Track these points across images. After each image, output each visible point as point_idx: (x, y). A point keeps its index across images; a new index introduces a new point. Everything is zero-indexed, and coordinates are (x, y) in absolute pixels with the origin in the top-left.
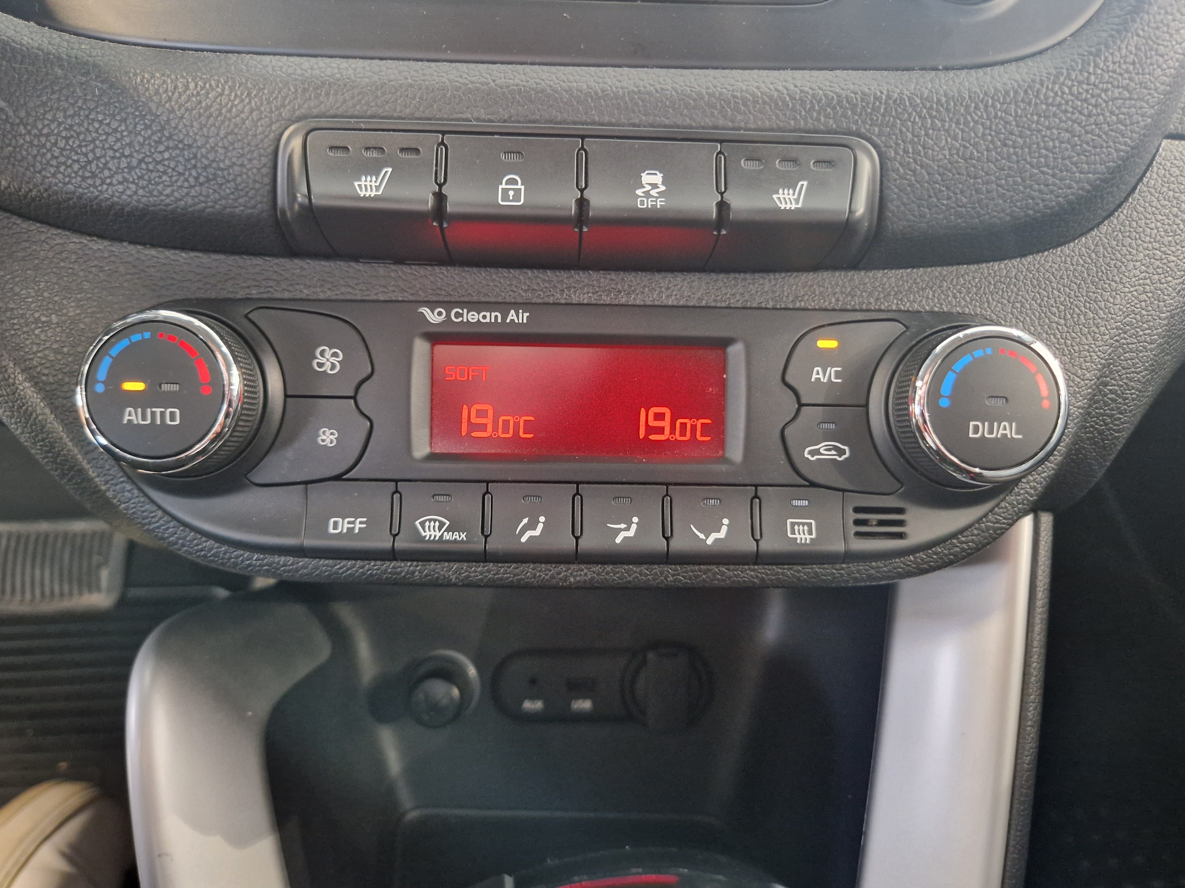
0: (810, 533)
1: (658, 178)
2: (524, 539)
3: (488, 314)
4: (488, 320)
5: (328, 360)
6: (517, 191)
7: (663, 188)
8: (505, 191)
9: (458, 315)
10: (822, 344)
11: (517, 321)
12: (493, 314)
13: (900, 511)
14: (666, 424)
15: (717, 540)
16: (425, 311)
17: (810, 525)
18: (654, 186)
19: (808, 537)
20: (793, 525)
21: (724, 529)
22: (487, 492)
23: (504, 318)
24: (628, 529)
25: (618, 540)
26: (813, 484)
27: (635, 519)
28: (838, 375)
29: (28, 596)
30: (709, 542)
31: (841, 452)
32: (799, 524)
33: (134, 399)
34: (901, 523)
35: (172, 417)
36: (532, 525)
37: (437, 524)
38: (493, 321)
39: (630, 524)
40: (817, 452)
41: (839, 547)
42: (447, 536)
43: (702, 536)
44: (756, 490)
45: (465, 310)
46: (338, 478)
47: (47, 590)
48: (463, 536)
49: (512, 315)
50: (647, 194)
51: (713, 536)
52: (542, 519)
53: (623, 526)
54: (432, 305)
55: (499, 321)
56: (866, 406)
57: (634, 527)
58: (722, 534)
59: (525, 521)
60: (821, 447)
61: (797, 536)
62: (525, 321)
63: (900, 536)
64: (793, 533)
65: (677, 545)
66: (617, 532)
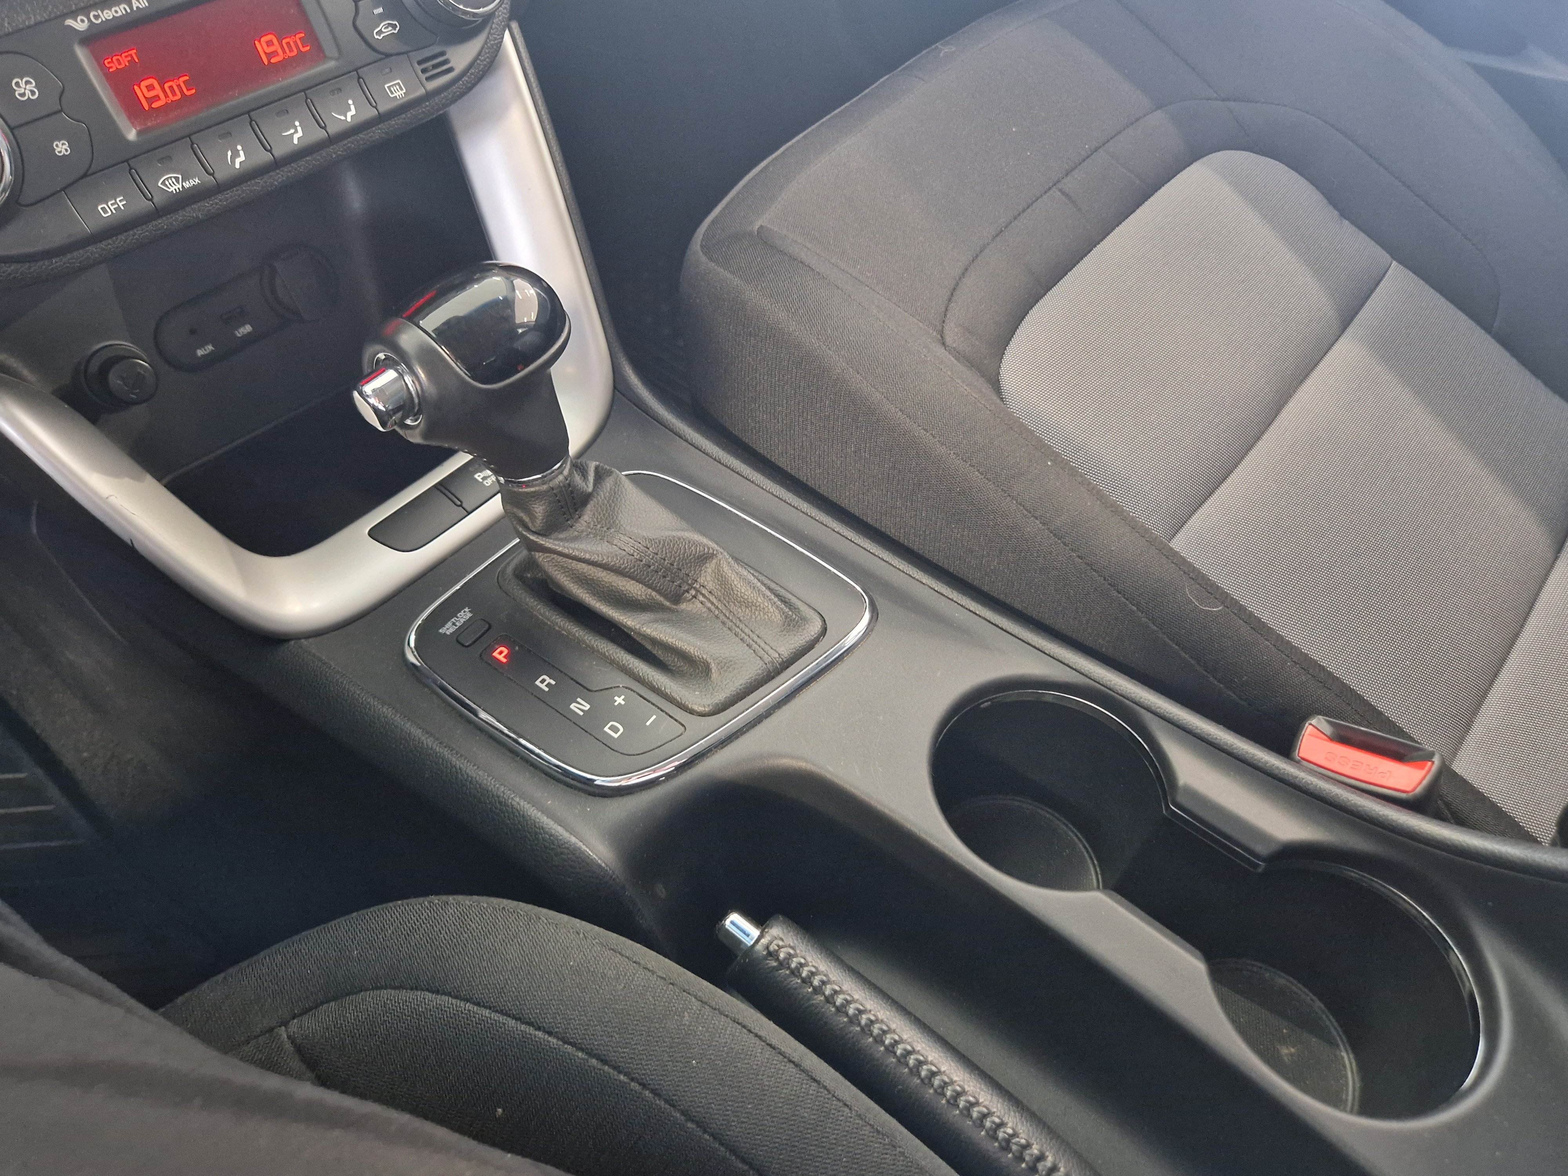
0: (402, 89)
2: (237, 166)
4: (120, 14)
5: (25, 89)
11: (141, 7)
13: (442, 54)
14: (277, 47)
15: (352, 117)
16: (70, 22)
17: (398, 84)
19: (402, 92)
20: (389, 88)
21: (352, 107)
22: (192, 143)
24: (296, 131)
25: (296, 142)
26: (388, 56)
27: (297, 123)
30: (349, 120)
31: (394, 26)
32: (392, 86)
34: (446, 62)
36: (236, 154)
37: (174, 180)
38: (124, 12)
39: (295, 128)
40: (381, 32)
41: (421, 91)
42: (187, 185)
43: (343, 118)
44: (358, 73)
45: (99, 12)
46: (85, 176)
48: (197, 180)
51: (349, 114)
52: (239, 148)
53: (292, 131)
54: (73, 14)
55: (129, 11)
57: (299, 129)
58: (353, 112)
59: (229, 153)
60: (382, 27)
61: (395, 94)
62: (147, 4)
63: (450, 70)
64: (392, 93)
65: (332, 129)
66: (291, 136)
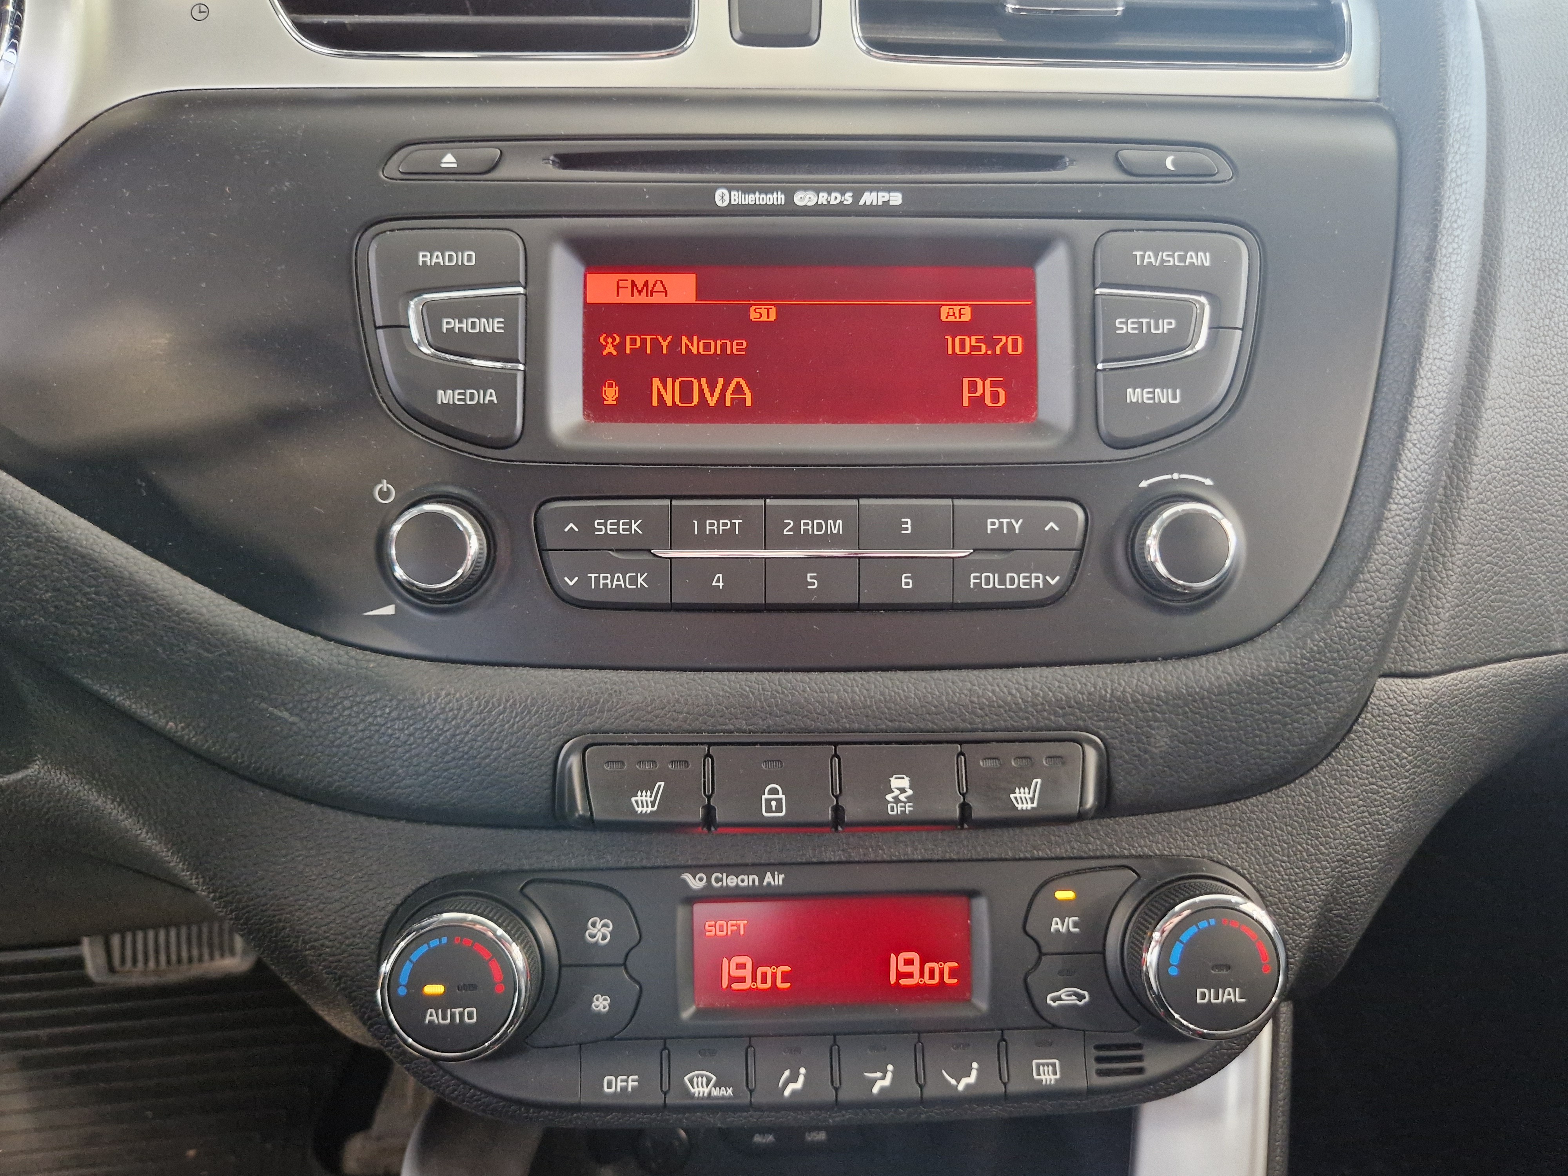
0: (1055, 1073)
1: (905, 782)
2: (787, 1093)
3: (746, 877)
4: (746, 883)
5: (599, 930)
6: (779, 801)
7: (910, 792)
8: (768, 801)
9: (718, 880)
10: (1061, 895)
11: (773, 883)
12: (751, 877)
13: (1139, 1046)
14: (915, 969)
15: (968, 1086)
16: (687, 877)
17: (1054, 1065)
18: (903, 790)
19: (1053, 1077)
20: (1038, 1066)
21: (974, 1073)
22: (750, 1046)
23: (761, 880)
24: (884, 1078)
25: (875, 1090)
26: (1054, 1026)
27: (890, 1067)
28: (1076, 925)
29: (152, 964)
30: (961, 1087)
31: (1081, 997)
32: (1043, 1065)
33: (435, 1002)
34: (1139, 1058)
35: (470, 1016)
36: (794, 1078)
37: (705, 1079)
38: (751, 883)
39: (885, 1073)
40: (1059, 998)
41: (1083, 1084)
42: (716, 1092)
43: (953, 1082)
44: (1002, 1033)
45: (725, 875)
46: (612, 1038)
48: (730, 1091)
49: (768, 878)
50: (897, 800)
51: (965, 1081)
52: (803, 1070)
53: (879, 1075)
54: (694, 869)
55: (757, 883)
56: (1103, 953)
57: (889, 1076)
58: (972, 1079)
59: (787, 1073)
60: (1063, 993)
61: (1042, 1077)
62: (781, 883)
63: (1140, 1071)
64: (1039, 1074)
65: (930, 1092)
66: (874, 1081)
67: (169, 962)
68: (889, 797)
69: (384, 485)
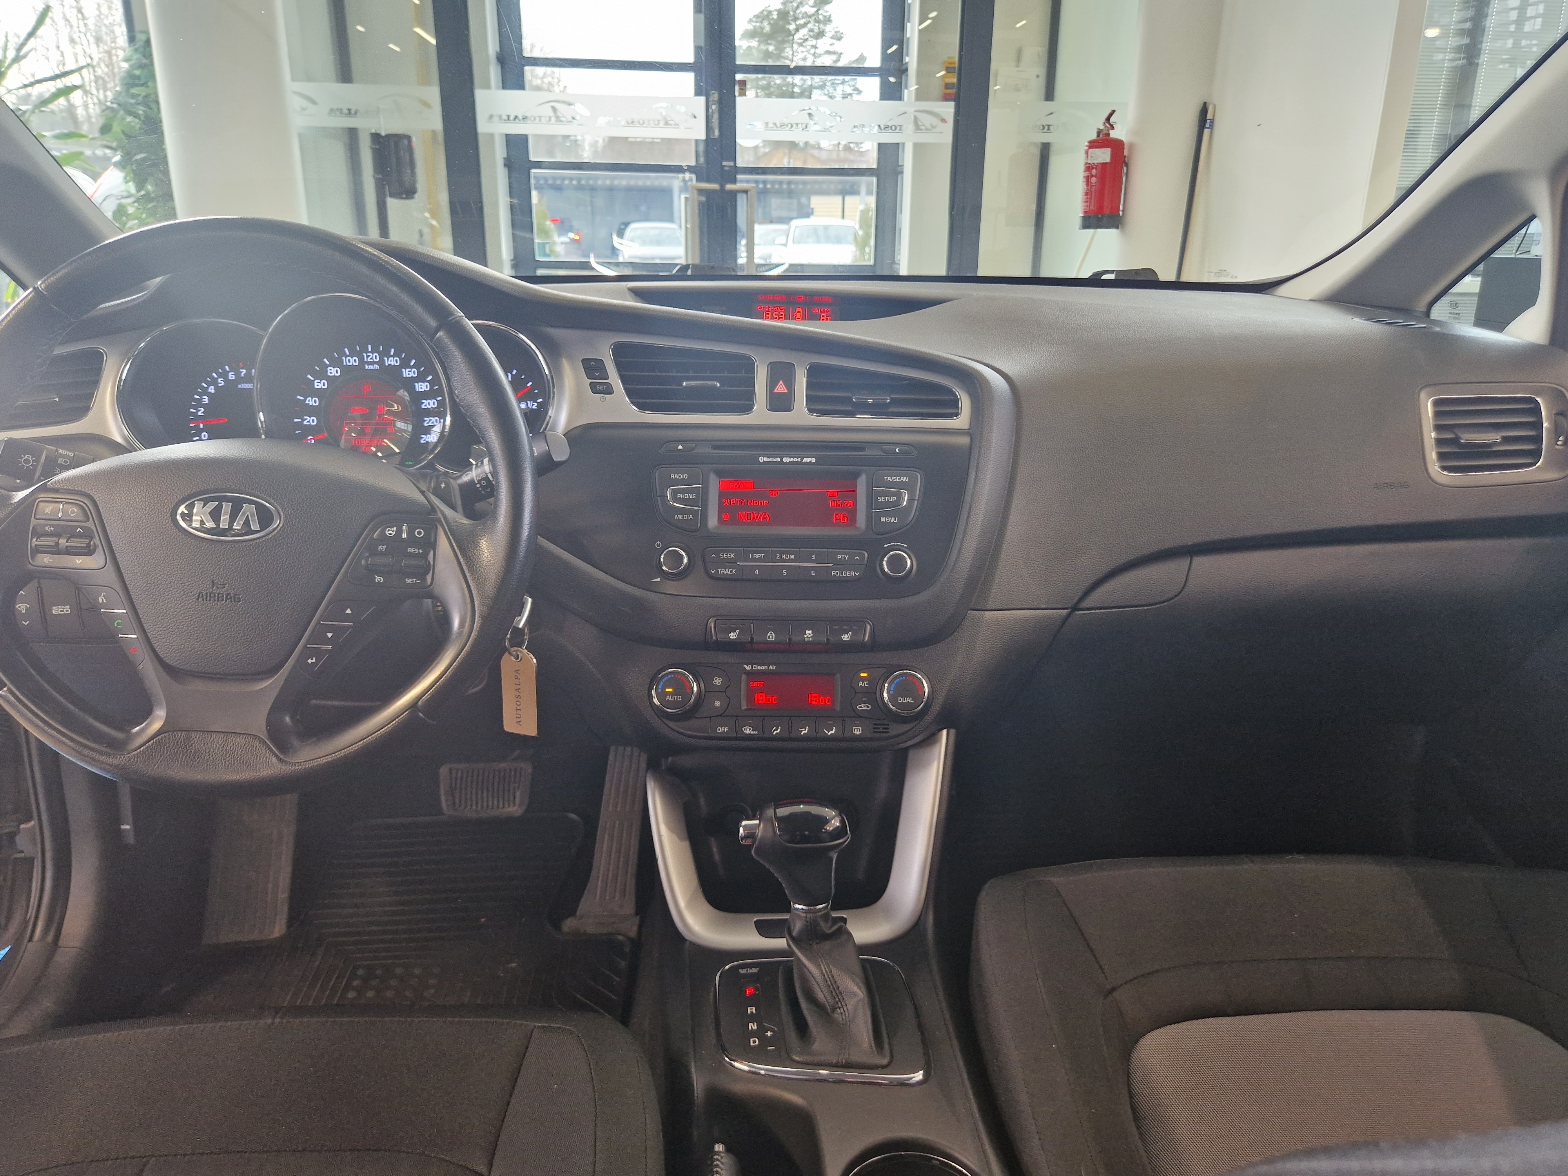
1: (810, 632)
2: (774, 733)
5: (717, 681)
6: (773, 636)
7: (812, 635)
8: (769, 636)
9: (755, 667)
10: (862, 675)
12: (765, 667)
13: (888, 725)
14: (817, 699)
15: (831, 734)
16: (745, 666)
17: (859, 729)
18: (809, 634)
19: (860, 733)
20: (854, 729)
21: (834, 730)
22: (763, 720)
23: (768, 668)
24: (805, 730)
25: (802, 733)
26: (860, 717)
27: (807, 727)
28: (867, 684)
29: (474, 807)
30: (829, 734)
31: (868, 707)
32: (856, 729)
33: (669, 693)
34: (888, 729)
35: (679, 698)
36: (777, 730)
37: (749, 729)
40: (861, 707)
41: (869, 736)
42: (752, 733)
43: (827, 733)
44: (843, 719)
45: (757, 666)
46: (720, 715)
47: (485, 805)
48: (757, 733)
49: (771, 667)
50: (808, 637)
51: (831, 732)
52: (780, 727)
54: (747, 664)
56: (876, 693)
57: (807, 730)
58: (833, 732)
59: (775, 728)
60: (862, 705)
61: (855, 733)
62: (774, 669)
63: (888, 732)
64: (855, 731)
65: (819, 735)
66: (802, 731)
67: (482, 807)
68: (805, 636)
69: (658, 543)
